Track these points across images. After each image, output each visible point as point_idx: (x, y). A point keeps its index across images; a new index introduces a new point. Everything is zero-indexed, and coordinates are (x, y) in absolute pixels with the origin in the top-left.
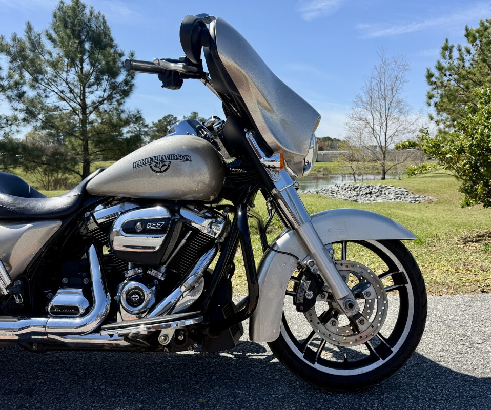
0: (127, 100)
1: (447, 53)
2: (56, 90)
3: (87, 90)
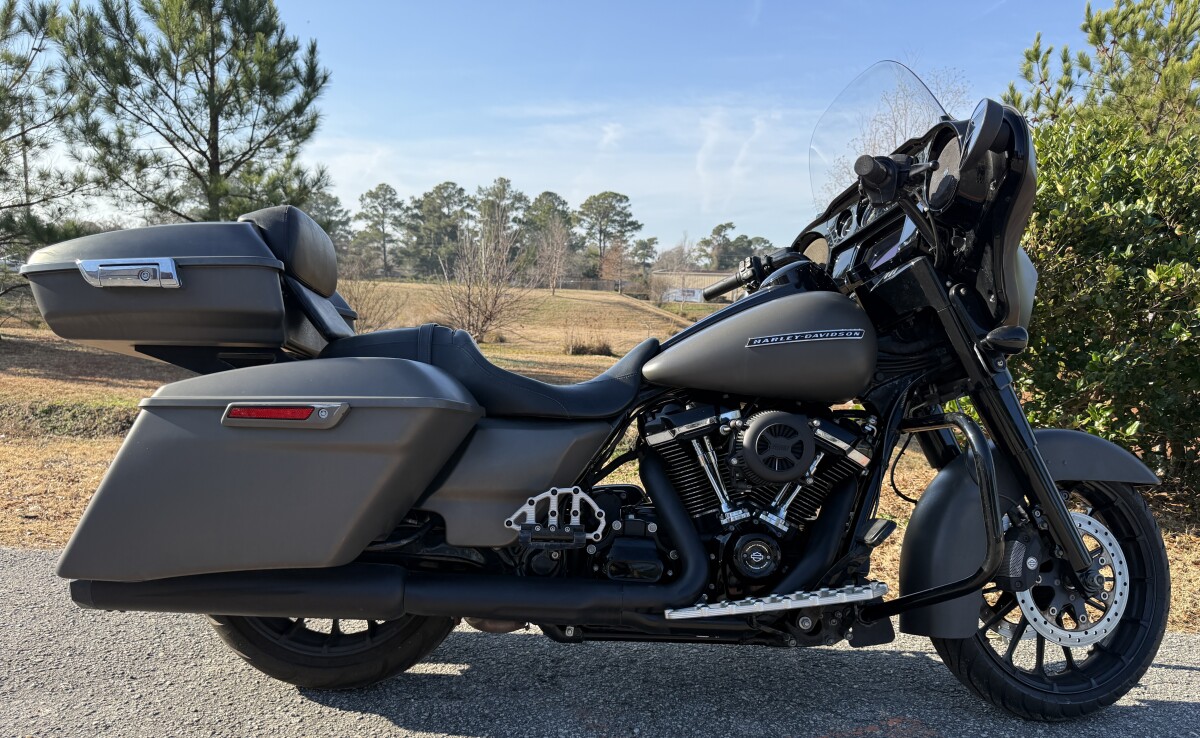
1: (1036, 67)
2: (156, 122)
3: (222, 123)
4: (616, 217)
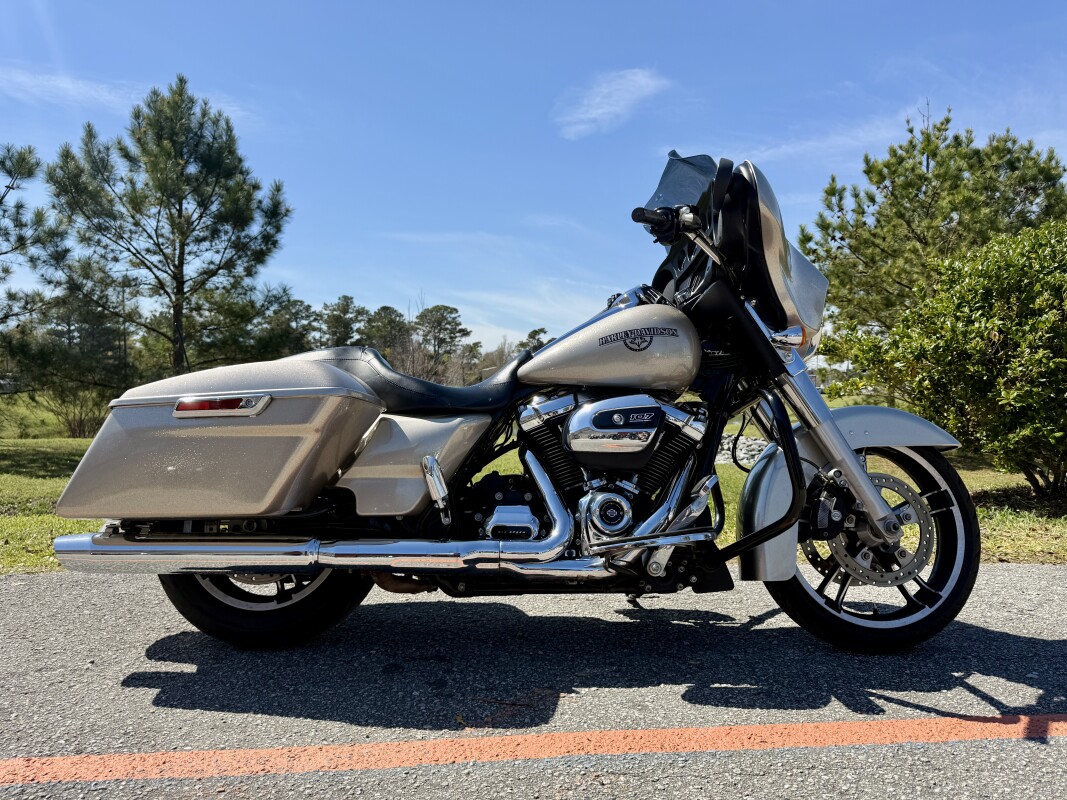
1: (834, 200)
4: (448, 326)
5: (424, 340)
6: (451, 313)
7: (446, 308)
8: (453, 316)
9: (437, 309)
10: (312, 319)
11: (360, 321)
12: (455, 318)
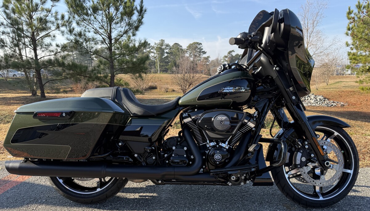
0: (137, 33)
4: (198, 50)
5: (189, 56)
6: (199, 45)
7: (198, 43)
8: (200, 46)
9: (195, 43)
10: (151, 48)
11: (167, 49)
12: (201, 47)
